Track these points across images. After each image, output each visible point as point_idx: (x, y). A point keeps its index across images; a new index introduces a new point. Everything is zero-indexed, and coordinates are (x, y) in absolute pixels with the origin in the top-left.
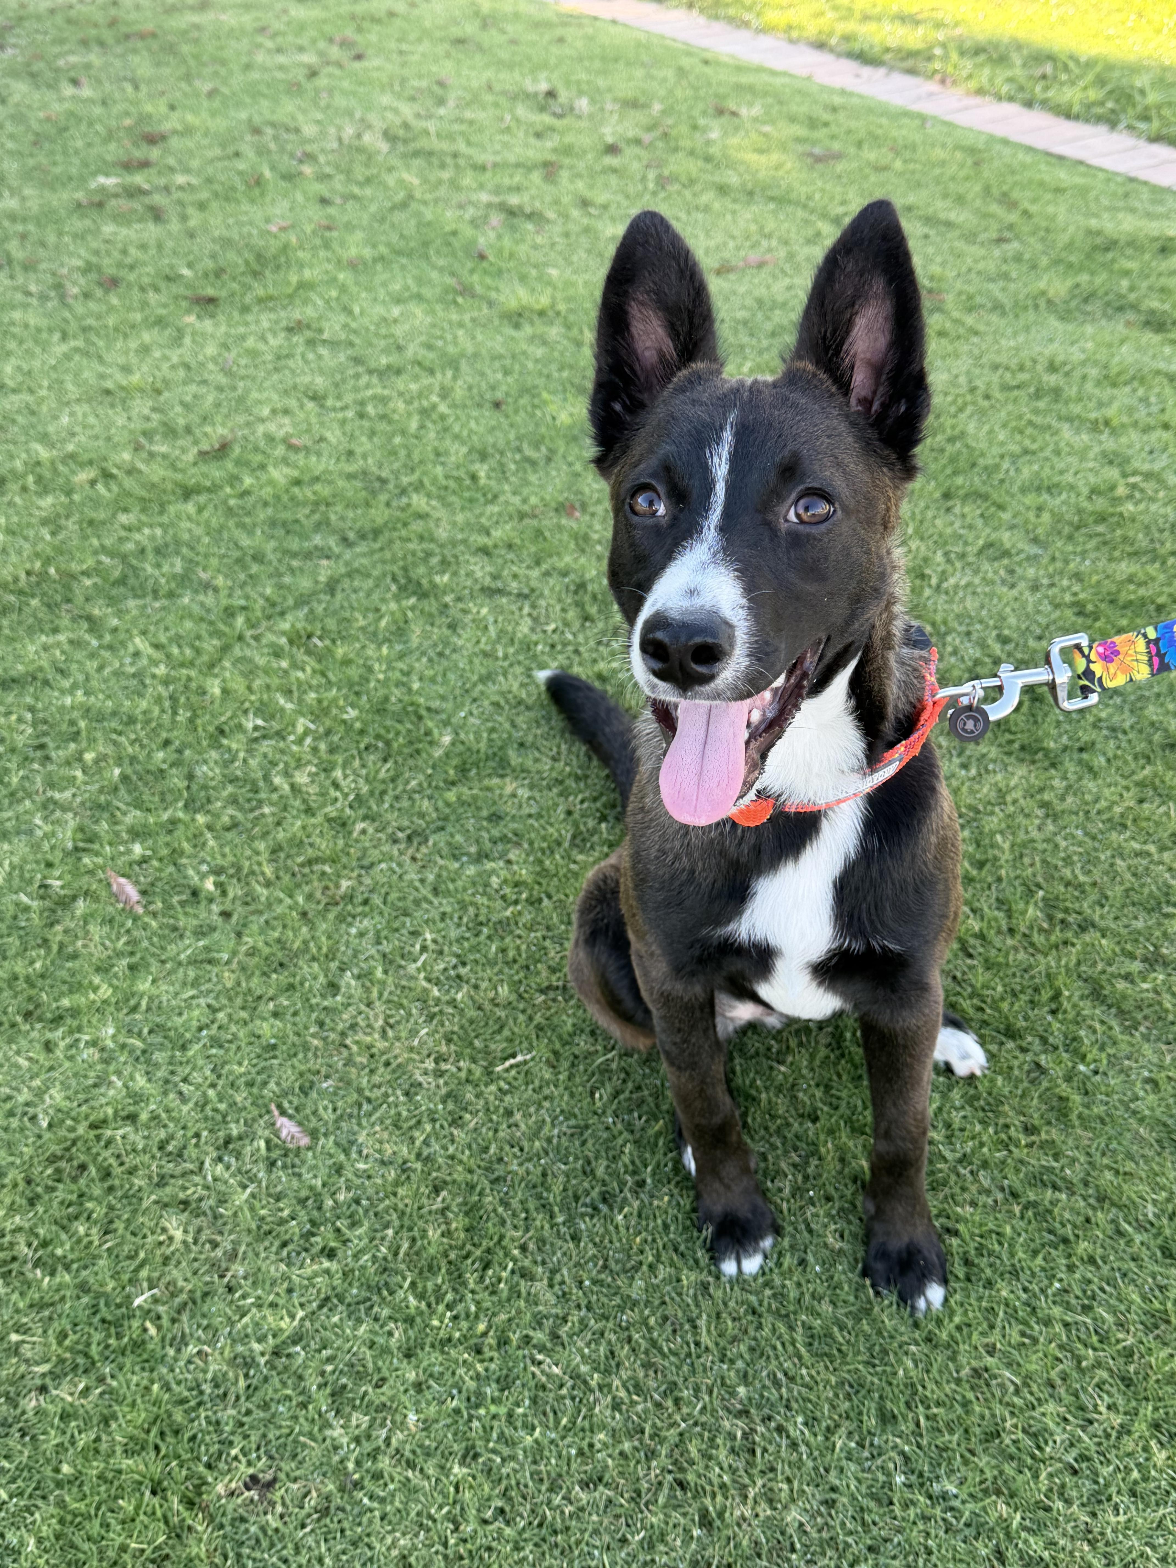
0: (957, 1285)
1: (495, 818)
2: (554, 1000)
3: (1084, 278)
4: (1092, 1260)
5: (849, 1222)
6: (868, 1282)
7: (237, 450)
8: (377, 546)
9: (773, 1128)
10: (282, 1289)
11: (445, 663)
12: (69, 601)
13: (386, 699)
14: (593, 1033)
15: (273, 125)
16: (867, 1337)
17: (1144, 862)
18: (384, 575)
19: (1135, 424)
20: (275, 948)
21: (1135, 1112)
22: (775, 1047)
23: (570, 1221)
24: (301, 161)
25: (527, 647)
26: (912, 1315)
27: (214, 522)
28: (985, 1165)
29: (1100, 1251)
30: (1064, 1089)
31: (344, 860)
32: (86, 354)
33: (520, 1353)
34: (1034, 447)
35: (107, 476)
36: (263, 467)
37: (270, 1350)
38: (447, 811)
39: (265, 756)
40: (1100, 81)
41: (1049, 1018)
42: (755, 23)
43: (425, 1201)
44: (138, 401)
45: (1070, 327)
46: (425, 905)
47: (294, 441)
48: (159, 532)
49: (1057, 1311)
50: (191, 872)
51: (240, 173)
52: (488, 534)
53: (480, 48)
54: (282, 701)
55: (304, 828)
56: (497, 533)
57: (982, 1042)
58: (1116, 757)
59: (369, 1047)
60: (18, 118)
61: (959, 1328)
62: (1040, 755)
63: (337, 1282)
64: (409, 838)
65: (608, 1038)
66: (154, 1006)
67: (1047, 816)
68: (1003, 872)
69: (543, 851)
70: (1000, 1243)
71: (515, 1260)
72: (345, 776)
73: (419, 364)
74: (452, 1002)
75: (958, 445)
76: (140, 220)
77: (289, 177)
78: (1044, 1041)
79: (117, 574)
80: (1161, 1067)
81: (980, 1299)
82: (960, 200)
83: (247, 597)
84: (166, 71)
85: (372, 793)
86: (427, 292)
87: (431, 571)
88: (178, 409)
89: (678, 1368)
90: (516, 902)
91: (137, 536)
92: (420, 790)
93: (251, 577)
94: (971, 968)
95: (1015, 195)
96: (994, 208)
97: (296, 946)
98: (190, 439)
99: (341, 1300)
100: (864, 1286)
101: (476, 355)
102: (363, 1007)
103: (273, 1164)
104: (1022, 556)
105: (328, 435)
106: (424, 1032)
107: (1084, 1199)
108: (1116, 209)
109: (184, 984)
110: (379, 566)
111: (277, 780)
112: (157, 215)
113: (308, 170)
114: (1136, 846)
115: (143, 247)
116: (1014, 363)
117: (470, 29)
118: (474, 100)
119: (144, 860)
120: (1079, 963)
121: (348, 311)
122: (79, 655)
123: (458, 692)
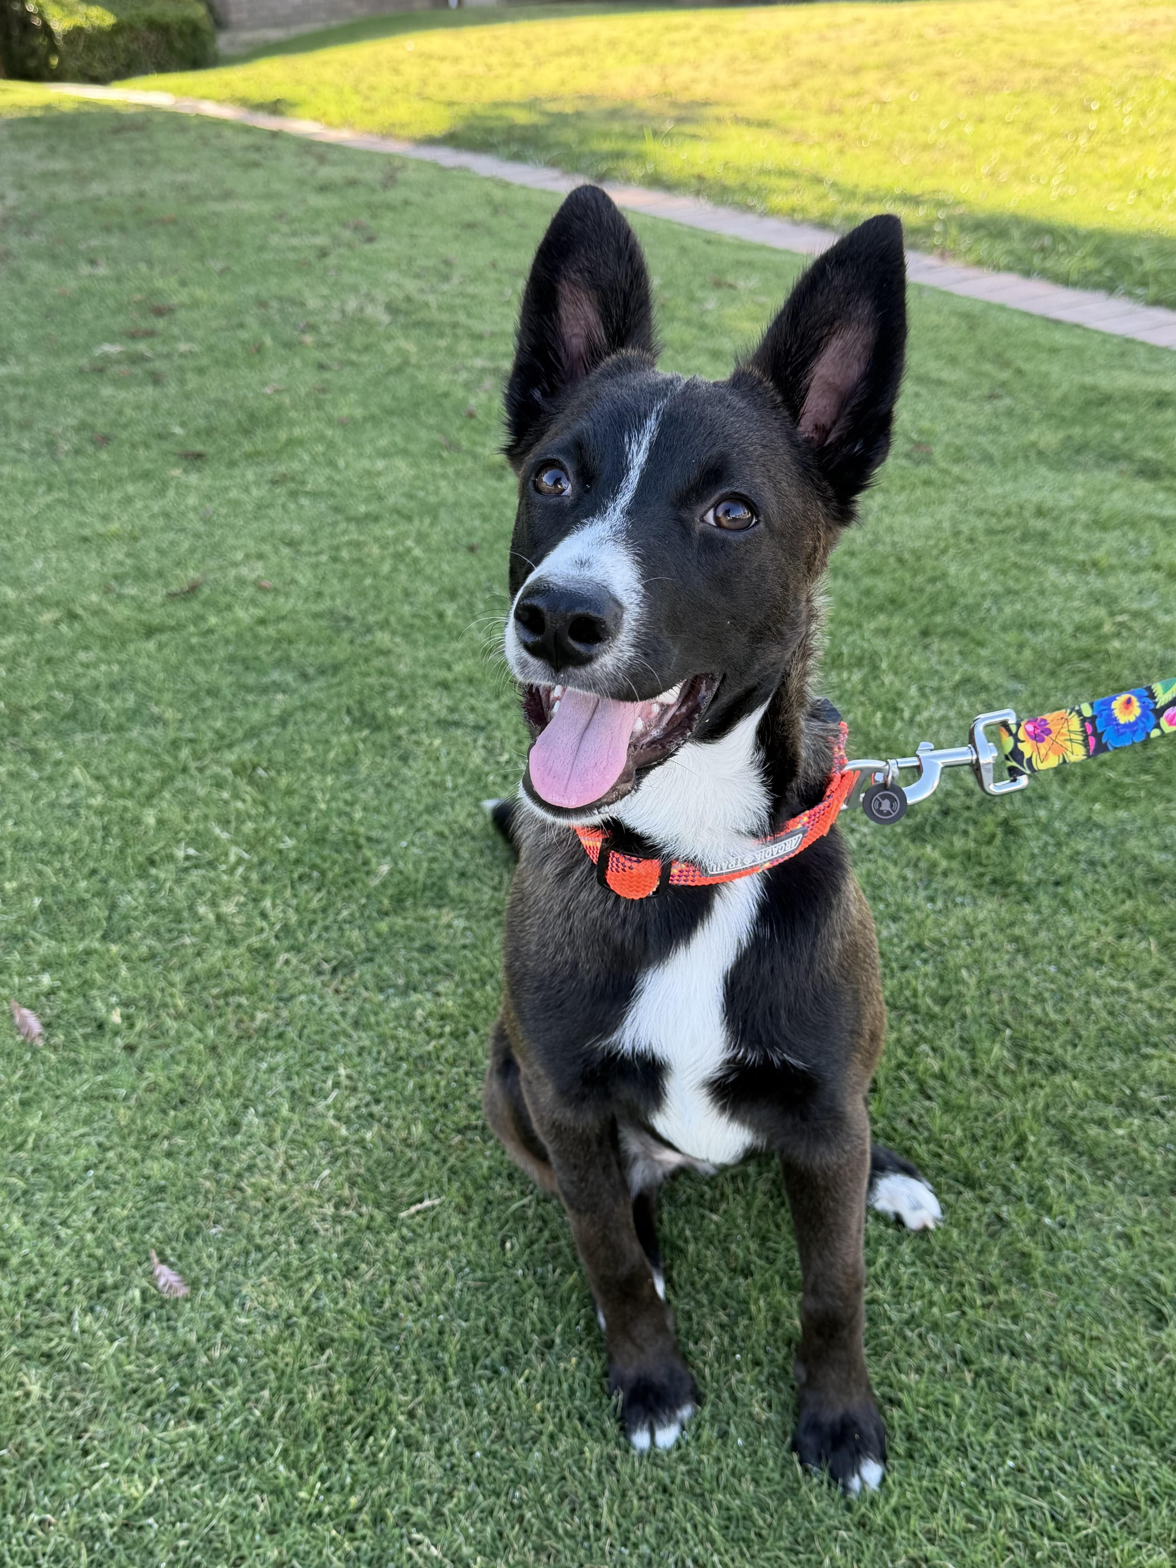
0: (896, 1463)
1: (428, 949)
2: (471, 1141)
3: (1077, 431)
4: (1051, 1436)
5: (779, 1391)
6: (795, 1457)
7: (206, 591)
8: (335, 681)
9: (700, 1283)
10: (140, 1455)
11: (391, 793)
12: (15, 734)
13: (326, 829)
14: (510, 1177)
15: (280, 299)
16: (791, 1521)
17: (1122, 1000)
18: (339, 709)
19: (1125, 566)
20: (179, 1082)
21: (1105, 1271)
22: (709, 1194)
23: (465, 1384)
24: (303, 332)
25: (478, 777)
26: (844, 1495)
27: (174, 659)
28: (935, 1327)
29: (1060, 1425)
30: (1027, 1243)
31: (262, 991)
32: (69, 505)
33: (397, 1531)
34: (1018, 587)
35: (73, 617)
36: (229, 607)
37: (120, 1521)
38: (376, 941)
39: (193, 885)
40: (1098, 251)
41: (1013, 1166)
42: (760, 207)
43: (307, 1360)
44: (115, 548)
45: (1061, 477)
46: (343, 1039)
47: (265, 583)
48: (116, 668)
49: (1009, 1493)
50: (99, 1004)
51: (243, 342)
52: (449, 668)
53: (489, 232)
54: (217, 831)
55: (224, 959)
56: (458, 668)
57: (937, 1191)
58: (1094, 891)
59: (265, 1190)
60: (35, 294)
61: (895, 1511)
62: (1013, 889)
63: (202, 1447)
64: (334, 970)
65: (526, 1181)
66: (42, 1144)
67: (1018, 951)
68: (968, 1009)
69: (473, 982)
70: (948, 1416)
71: (399, 1428)
72: (274, 906)
73: (398, 512)
74: (361, 1143)
75: (939, 585)
76: (140, 385)
77: (288, 345)
78: (1006, 1190)
79: (67, 708)
80: (1137, 1221)
81: (921, 1478)
82: (953, 361)
83: (196, 730)
84: (182, 252)
85: (300, 923)
86: (413, 447)
87: (387, 703)
88: (153, 554)
89: (574, 1552)
90: (441, 1035)
91: (93, 672)
92: (350, 921)
93: (204, 710)
94: (928, 1110)
95: (1010, 354)
96: (988, 367)
97: (200, 1081)
98: (160, 582)
99: (204, 1466)
100: (792, 1463)
101: (457, 504)
102: (263, 1147)
103: (147, 1316)
104: (1001, 692)
105: (299, 577)
106: (326, 1172)
107: (1045, 1365)
108: (1112, 367)
109: (77, 1121)
110: (335, 701)
111: (202, 910)
112: (156, 379)
113: (309, 339)
114: (1114, 983)
115: (139, 407)
116: (1001, 509)
117: (482, 214)
118: (478, 276)
119: (52, 992)
120: (1047, 1107)
121: (332, 464)
122: (16, 787)
123: (401, 822)
